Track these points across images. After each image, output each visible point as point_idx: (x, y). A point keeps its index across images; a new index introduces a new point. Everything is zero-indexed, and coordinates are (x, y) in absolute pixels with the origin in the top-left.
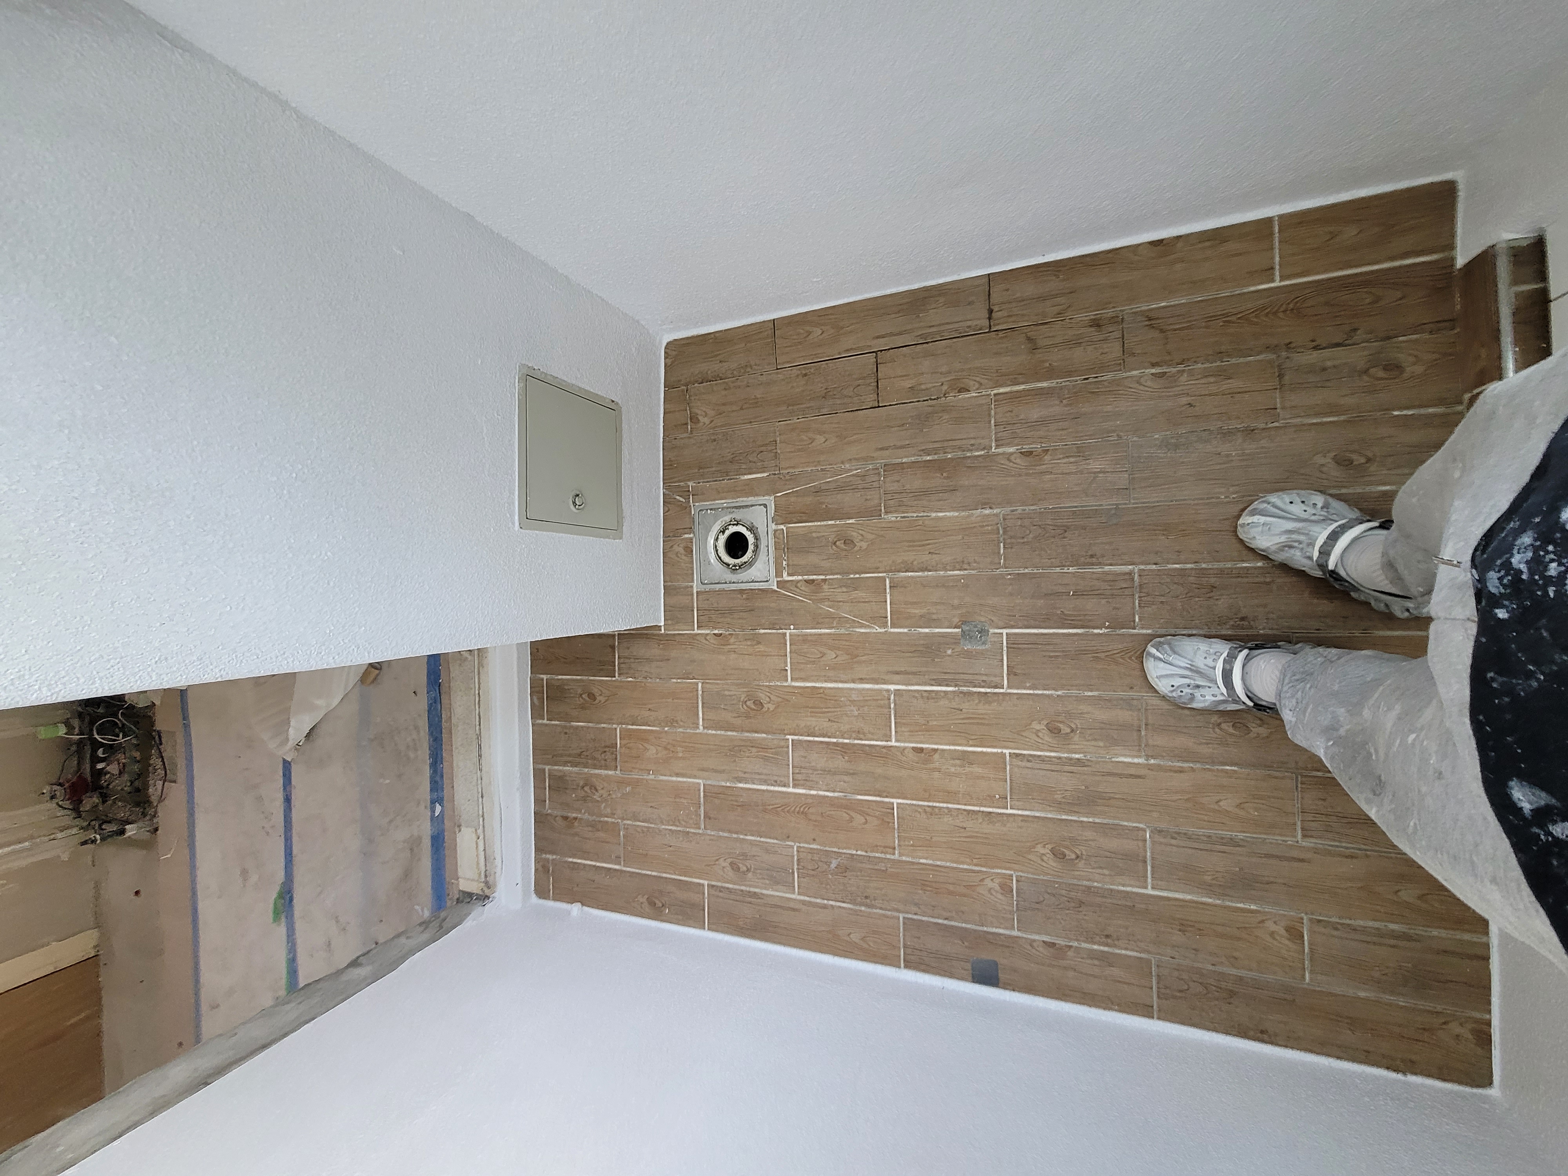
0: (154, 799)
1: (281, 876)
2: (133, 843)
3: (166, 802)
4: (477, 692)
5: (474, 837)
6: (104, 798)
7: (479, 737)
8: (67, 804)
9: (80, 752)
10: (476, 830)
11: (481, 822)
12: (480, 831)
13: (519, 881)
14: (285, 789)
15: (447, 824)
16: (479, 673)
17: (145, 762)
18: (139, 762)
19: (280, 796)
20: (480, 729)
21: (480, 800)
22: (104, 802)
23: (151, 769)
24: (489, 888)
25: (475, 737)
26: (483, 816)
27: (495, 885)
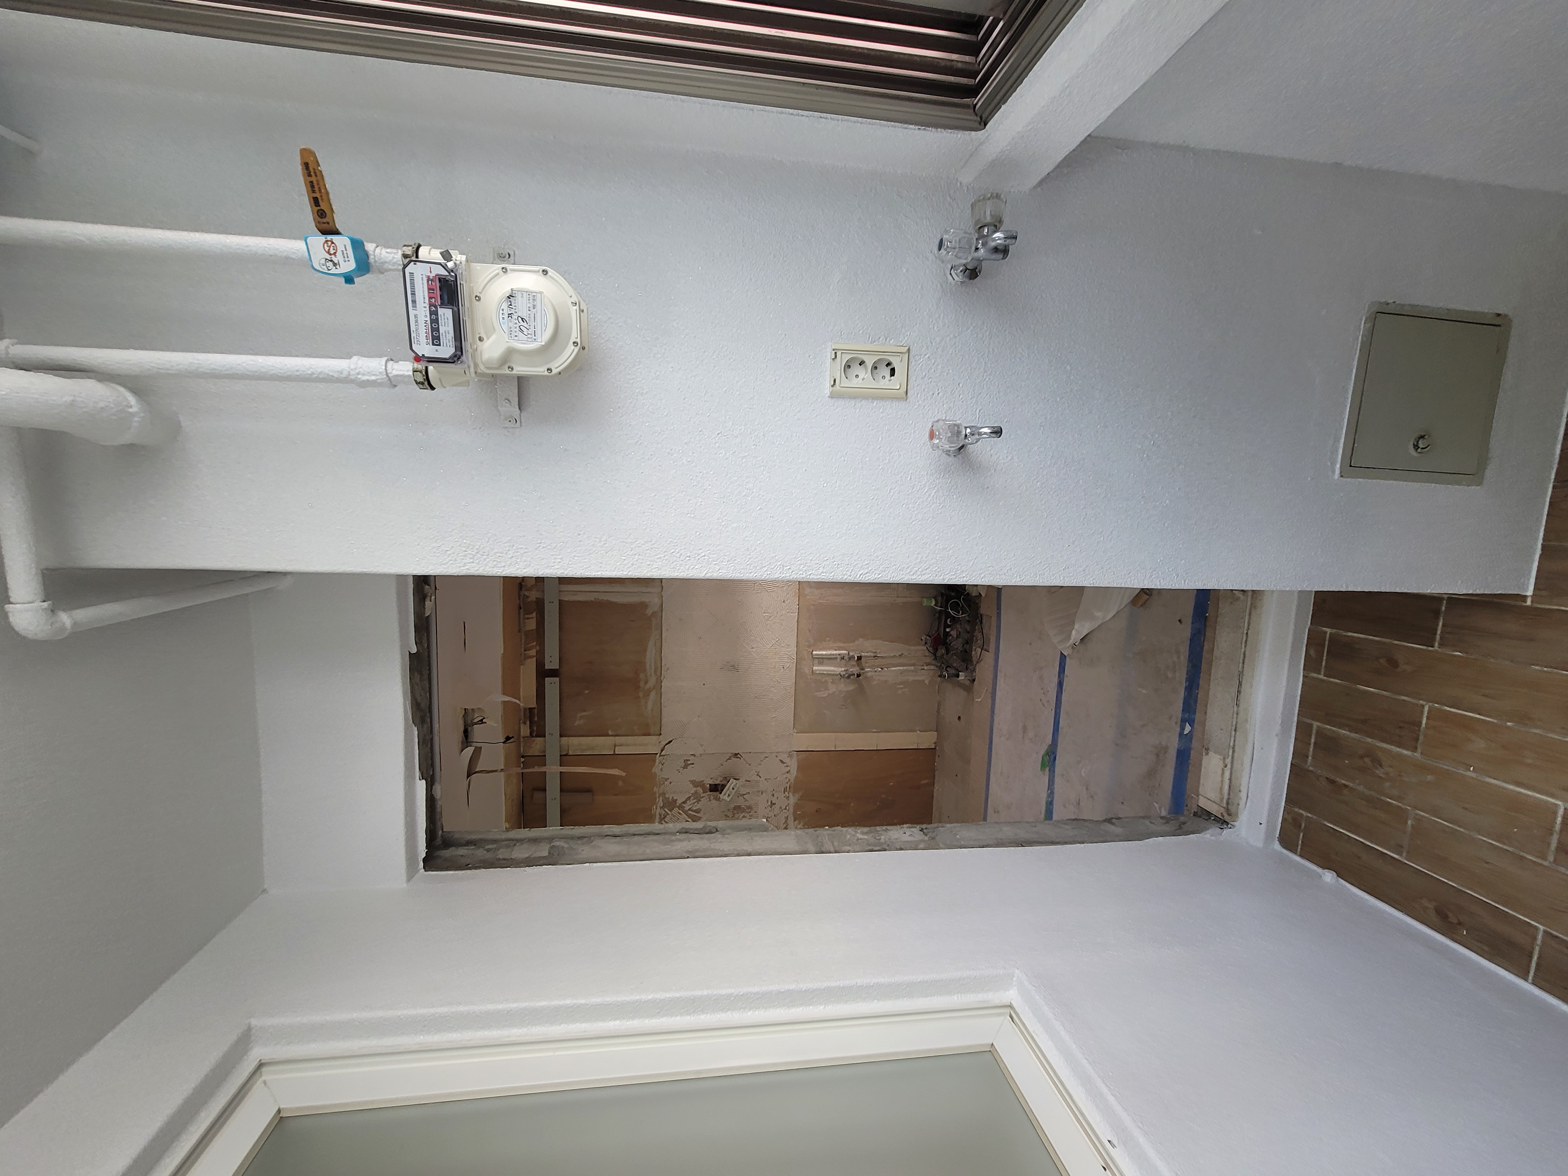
0: (975, 659)
1: (1049, 740)
2: (960, 685)
3: (982, 663)
4: (1245, 632)
5: (1221, 765)
6: (948, 651)
7: (1241, 674)
8: (931, 649)
9: (939, 618)
10: (1224, 759)
11: (1230, 753)
12: (1228, 761)
13: (1264, 821)
14: (1059, 677)
15: (1195, 744)
16: (1250, 614)
17: (971, 632)
18: (968, 632)
19: (1056, 680)
20: (1243, 667)
21: (1233, 733)
22: (947, 654)
23: (974, 638)
24: (1229, 815)
25: (1237, 673)
26: (1233, 748)
27: (1237, 815)
